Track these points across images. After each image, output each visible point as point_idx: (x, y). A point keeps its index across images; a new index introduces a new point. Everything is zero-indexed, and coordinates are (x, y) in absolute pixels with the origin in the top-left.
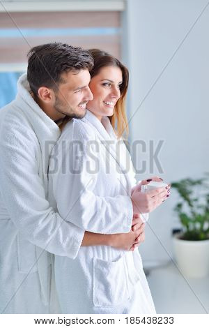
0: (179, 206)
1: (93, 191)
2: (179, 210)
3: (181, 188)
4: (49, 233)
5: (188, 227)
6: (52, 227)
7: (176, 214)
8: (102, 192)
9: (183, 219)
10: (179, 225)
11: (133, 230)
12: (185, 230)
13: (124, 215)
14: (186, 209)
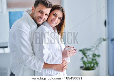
0: (83, 58)
1: (48, 49)
2: (82, 60)
3: (83, 52)
4: (32, 61)
5: (86, 66)
6: (33, 59)
7: (82, 61)
8: (51, 50)
9: (84, 63)
10: (82, 65)
11: (62, 64)
12: (85, 66)
13: (59, 57)
14: (85, 59)
